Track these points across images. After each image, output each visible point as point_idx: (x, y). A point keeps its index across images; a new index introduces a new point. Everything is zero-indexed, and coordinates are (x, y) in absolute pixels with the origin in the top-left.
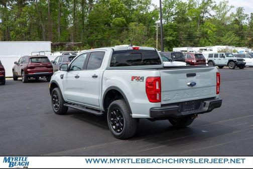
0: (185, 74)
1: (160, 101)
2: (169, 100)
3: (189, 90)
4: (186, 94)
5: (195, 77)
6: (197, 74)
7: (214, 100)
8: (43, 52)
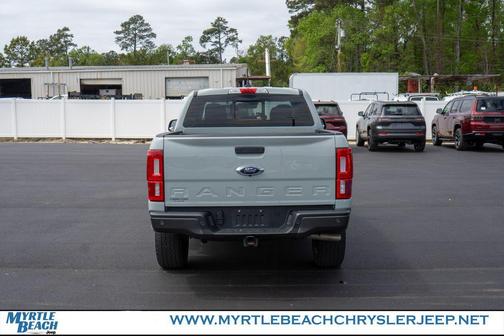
0: (233, 149)
1: (162, 198)
2: (186, 199)
3: (241, 184)
4: (232, 191)
5: (261, 157)
6: (266, 148)
7: (330, 212)
8: (375, 93)
